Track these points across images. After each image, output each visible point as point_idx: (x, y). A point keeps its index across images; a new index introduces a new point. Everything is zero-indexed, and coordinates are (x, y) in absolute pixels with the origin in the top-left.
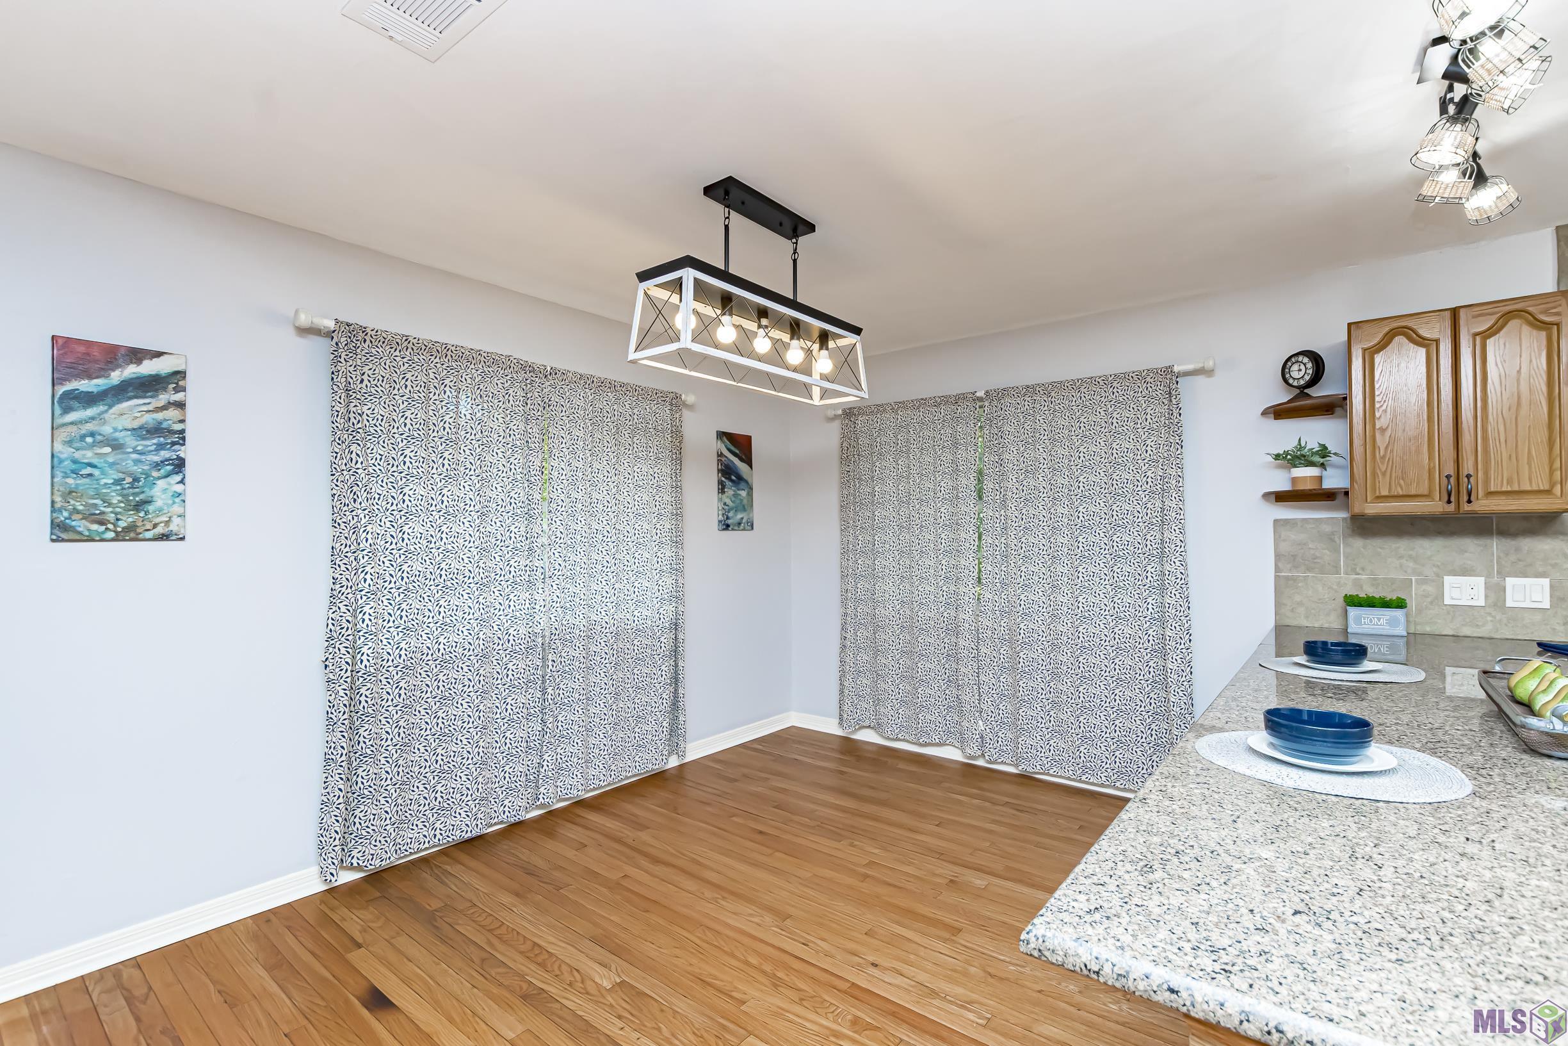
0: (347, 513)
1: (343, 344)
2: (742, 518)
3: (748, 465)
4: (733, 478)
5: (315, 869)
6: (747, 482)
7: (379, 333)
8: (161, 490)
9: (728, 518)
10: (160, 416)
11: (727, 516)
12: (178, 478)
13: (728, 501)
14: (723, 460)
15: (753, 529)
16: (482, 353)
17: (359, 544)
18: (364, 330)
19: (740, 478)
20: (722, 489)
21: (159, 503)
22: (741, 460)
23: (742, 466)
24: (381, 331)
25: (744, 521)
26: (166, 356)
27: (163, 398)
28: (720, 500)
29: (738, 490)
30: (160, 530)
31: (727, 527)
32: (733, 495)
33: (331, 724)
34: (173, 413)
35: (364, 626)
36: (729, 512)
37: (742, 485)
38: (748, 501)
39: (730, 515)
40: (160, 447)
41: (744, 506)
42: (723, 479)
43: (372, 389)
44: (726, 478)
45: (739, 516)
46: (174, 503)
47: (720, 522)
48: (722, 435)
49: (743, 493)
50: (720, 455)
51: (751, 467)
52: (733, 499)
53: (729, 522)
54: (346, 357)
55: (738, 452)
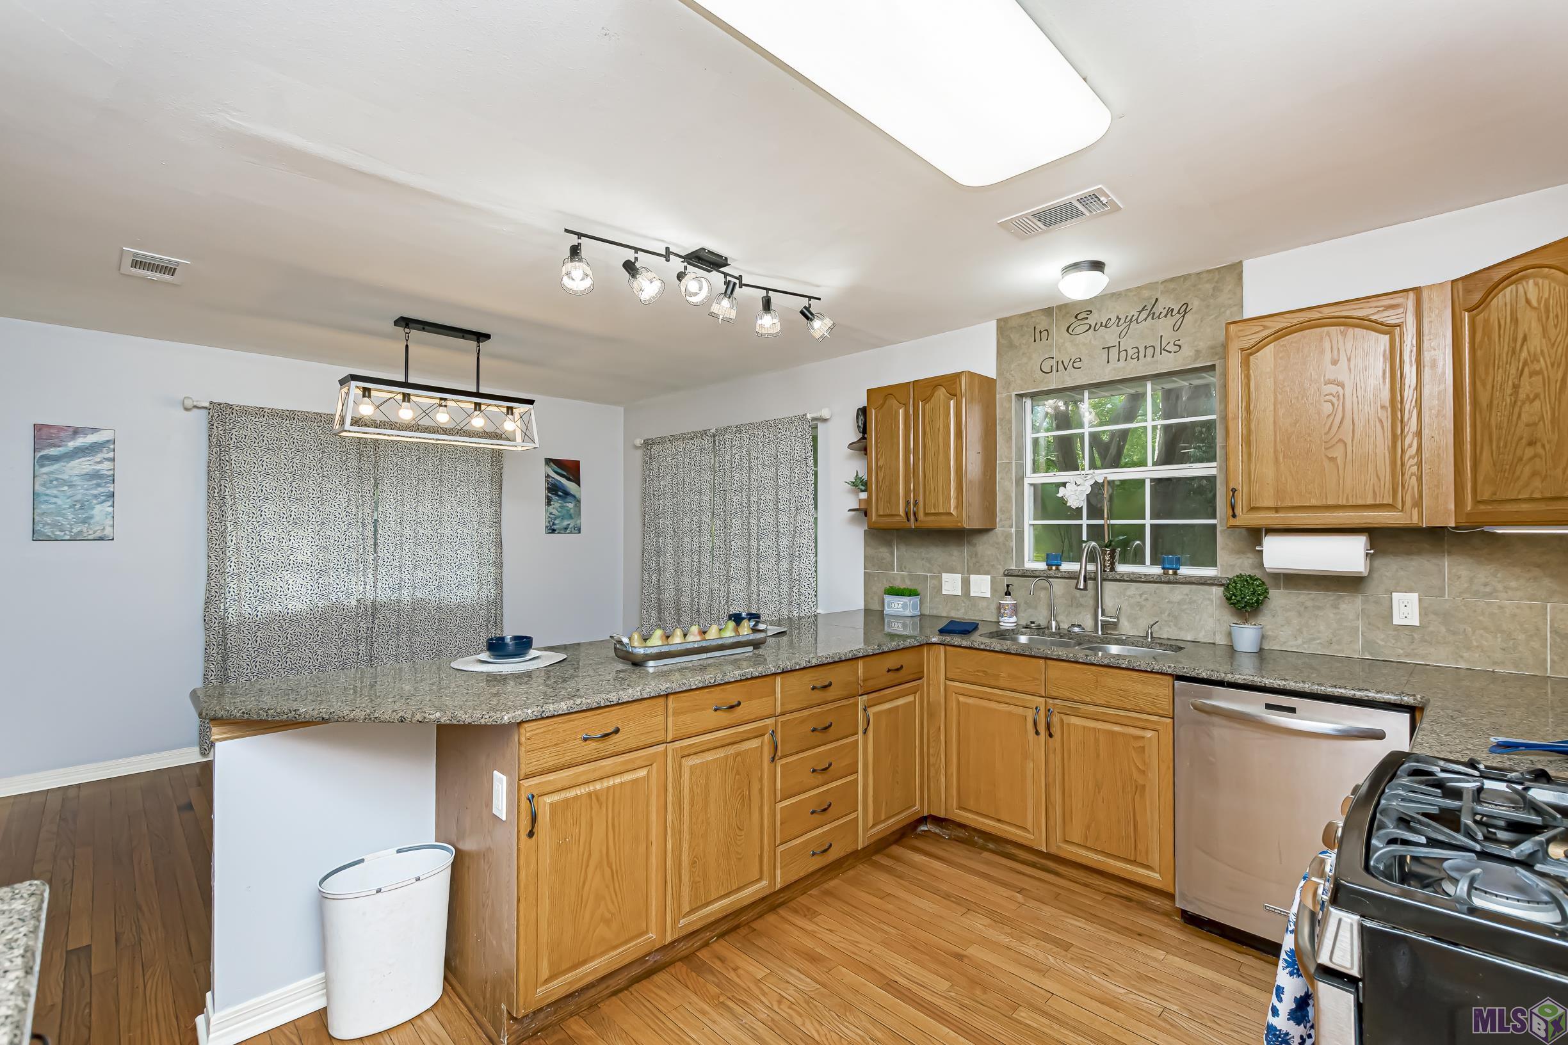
0: (218, 524)
1: (215, 417)
2: (569, 524)
3: (576, 483)
4: (560, 493)
5: (198, 749)
6: (574, 496)
7: (242, 408)
8: (100, 511)
9: (554, 524)
10: (98, 467)
11: (553, 522)
12: (110, 503)
13: (554, 512)
14: (550, 480)
15: (580, 532)
16: (322, 415)
17: (226, 543)
18: (231, 406)
19: (567, 494)
20: (549, 502)
21: (97, 519)
22: (569, 479)
23: (570, 486)
24: (244, 406)
25: (570, 526)
26: (102, 432)
27: (98, 457)
28: (546, 511)
29: (565, 503)
30: (98, 534)
31: (553, 531)
32: (560, 507)
33: (207, 658)
34: (107, 465)
35: (230, 595)
36: (555, 520)
37: (569, 499)
38: (575, 511)
39: (556, 522)
40: (99, 485)
41: (570, 515)
42: (550, 495)
43: (238, 444)
44: (552, 494)
45: (566, 523)
46: (107, 518)
47: (546, 527)
48: (549, 461)
49: (571, 505)
50: (548, 476)
51: (579, 486)
52: (559, 510)
53: (555, 527)
54: (217, 425)
55: (565, 474)
